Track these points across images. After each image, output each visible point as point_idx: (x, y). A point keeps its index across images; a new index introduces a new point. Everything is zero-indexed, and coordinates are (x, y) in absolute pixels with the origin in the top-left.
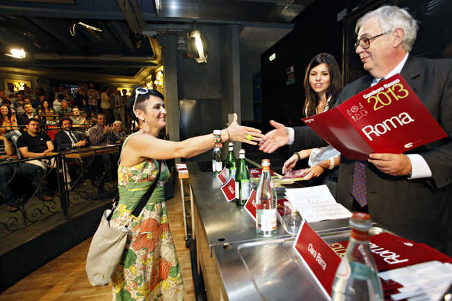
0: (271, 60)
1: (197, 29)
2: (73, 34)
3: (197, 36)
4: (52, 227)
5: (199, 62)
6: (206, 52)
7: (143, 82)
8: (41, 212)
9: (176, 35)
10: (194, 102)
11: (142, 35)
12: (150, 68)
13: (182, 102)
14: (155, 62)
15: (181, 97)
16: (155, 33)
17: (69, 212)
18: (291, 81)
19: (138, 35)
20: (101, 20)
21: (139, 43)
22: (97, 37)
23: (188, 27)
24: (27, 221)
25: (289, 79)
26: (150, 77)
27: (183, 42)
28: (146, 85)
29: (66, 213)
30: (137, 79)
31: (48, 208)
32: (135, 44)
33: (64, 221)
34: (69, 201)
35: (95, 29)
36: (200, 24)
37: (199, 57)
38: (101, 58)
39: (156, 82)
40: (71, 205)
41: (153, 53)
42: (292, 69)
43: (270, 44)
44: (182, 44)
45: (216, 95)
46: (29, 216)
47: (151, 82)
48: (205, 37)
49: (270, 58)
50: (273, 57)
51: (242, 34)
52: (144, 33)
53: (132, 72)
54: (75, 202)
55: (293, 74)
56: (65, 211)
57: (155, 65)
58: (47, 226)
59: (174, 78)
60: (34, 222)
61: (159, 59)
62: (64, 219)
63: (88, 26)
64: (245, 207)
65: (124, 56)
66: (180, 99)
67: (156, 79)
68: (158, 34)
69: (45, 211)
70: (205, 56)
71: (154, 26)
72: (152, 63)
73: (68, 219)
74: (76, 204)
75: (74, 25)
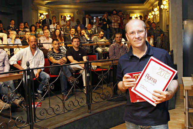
4: (79, 117)
8: (74, 105)
13: (185, 23)
17: (91, 108)
24: (65, 109)
26: (157, 2)
29: (89, 108)
30: (146, 6)
31: (78, 102)
33: (87, 114)
34: (92, 99)
39: (162, 7)
40: (93, 102)
46: (66, 106)
47: (158, 7)
56: (88, 105)
58: (78, 115)
60: (69, 111)
62: (88, 112)
67: (162, 4)
69: (76, 104)
73: (90, 113)
74: (96, 102)
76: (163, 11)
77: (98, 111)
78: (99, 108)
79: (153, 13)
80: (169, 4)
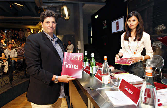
0: (96, 18)
1: (65, 5)
2: (12, 7)
3: (65, 8)
4: (5, 90)
5: (66, 19)
6: (69, 15)
7: (40, 28)
8: (1, 83)
9: (55, 8)
10: (63, 36)
15: (57, 34)
16: (47, 7)
17: (13, 83)
18: (105, 27)
19: (40, 8)
20: (24, 2)
21: (39, 11)
22: (21, 9)
23: (61, 4)
25: (104, 26)
27: (59, 11)
28: (41, 30)
29: (11, 84)
30: (37, 27)
31: (5, 82)
32: (37, 12)
33: (10, 88)
34: (13, 79)
35: (21, 5)
36: (66, 3)
37: (66, 17)
38: (22, 18)
40: (14, 80)
42: (105, 22)
43: (96, 11)
44: (58, 11)
45: (72, 33)
48: (68, 8)
49: (96, 17)
50: (97, 17)
51: (84, 7)
52: (42, 7)
53: (35, 24)
54: (15, 79)
55: (106, 24)
56: (11, 83)
63: (18, 4)
64: (94, 76)
65: (32, 16)
69: (3, 83)
70: (69, 16)
71: (47, 4)
73: (12, 86)
74: (16, 80)
75: (12, 4)
77: (16, 85)
78: (17, 83)
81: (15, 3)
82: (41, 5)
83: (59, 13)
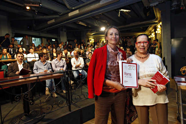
7: (150, 33)
11: (150, 6)
12: (153, 26)
13: (173, 40)
14: (157, 21)
15: (172, 37)
16: (157, 3)
19: (147, 7)
20: (129, 5)
21: (148, 13)
26: (153, 30)
27: (176, 3)
28: (151, 35)
32: (146, 14)
35: (127, 11)
38: (131, 25)
39: (157, 32)
41: (155, 17)
47: (154, 33)
52: (151, 5)
53: (144, 29)
57: (157, 23)
59: (168, 27)
61: (159, 19)
63: (125, 11)
65: (141, 22)
66: (172, 38)
68: (159, 3)
72: (154, 22)
75: (120, 12)
76: (158, 34)
79: (151, 36)
80: (161, 30)
81: (122, 10)
82: (150, 3)
83: (176, 8)
